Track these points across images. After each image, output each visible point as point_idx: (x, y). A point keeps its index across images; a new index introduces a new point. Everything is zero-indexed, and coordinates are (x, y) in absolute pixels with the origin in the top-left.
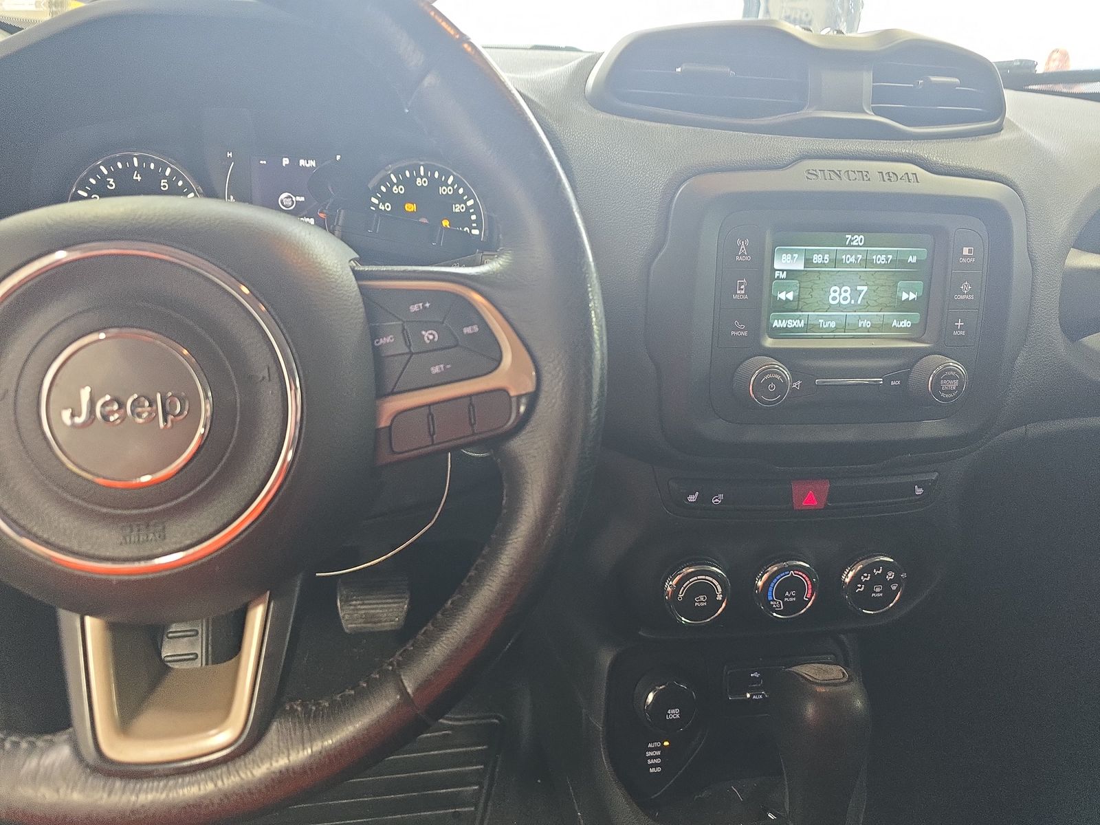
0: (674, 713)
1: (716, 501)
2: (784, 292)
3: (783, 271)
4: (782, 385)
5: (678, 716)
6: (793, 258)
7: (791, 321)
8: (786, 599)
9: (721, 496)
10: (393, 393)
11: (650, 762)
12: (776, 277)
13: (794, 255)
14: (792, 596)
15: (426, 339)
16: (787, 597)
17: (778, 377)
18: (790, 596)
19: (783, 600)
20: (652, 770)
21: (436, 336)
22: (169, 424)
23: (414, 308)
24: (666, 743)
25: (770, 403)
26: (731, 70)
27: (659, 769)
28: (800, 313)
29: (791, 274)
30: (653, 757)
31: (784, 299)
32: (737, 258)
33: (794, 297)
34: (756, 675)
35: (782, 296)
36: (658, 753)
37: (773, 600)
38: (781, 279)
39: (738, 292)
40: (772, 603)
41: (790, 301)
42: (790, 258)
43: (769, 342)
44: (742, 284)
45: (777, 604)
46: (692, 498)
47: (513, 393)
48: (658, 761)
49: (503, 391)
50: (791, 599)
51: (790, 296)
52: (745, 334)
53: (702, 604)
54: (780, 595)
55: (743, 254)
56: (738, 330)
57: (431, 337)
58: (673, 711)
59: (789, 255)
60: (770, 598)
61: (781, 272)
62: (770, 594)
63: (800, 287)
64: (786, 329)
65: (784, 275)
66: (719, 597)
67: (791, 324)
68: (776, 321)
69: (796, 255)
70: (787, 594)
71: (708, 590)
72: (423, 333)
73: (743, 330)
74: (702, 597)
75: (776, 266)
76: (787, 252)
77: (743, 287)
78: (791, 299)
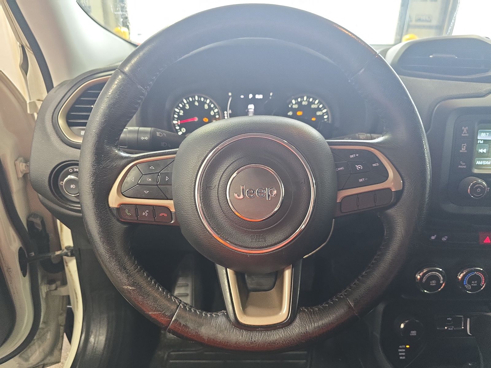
0: (414, 333)
1: (444, 239)
2: (482, 149)
3: (482, 140)
4: (483, 189)
5: (415, 334)
6: (486, 135)
7: (484, 161)
8: (472, 285)
9: (446, 237)
10: (343, 189)
11: (400, 354)
12: (478, 143)
13: (487, 133)
14: (475, 283)
15: (357, 168)
16: (473, 283)
17: (482, 186)
18: (474, 283)
19: (471, 285)
20: (401, 358)
21: (362, 167)
22: (270, 199)
23: (352, 156)
24: (408, 346)
25: (478, 197)
26: (456, 56)
27: (404, 358)
28: (489, 158)
29: (485, 141)
30: (402, 352)
31: (482, 152)
32: (462, 135)
33: (486, 151)
34: (450, 319)
35: (481, 151)
36: (404, 350)
37: (466, 285)
38: (481, 144)
39: (463, 149)
40: (465, 286)
41: (484, 153)
42: (485, 135)
43: (476, 171)
44: (464, 146)
45: (468, 286)
46: (433, 238)
47: (393, 190)
48: (404, 354)
49: (389, 189)
50: (475, 285)
51: (485, 151)
52: (465, 167)
53: (434, 285)
54: (469, 282)
55: (465, 133)
56: (461, 165)
57: (359, 168)
58: (413, 332)
59: (485, 133)
60: (465, 284)
61: (481, 141)
62: (465, 282)
63: (489, 147)
64: (482, 165)
65: (482, 142)
66: (441, 282)
67: (485, 163)
68: (478, 161)
69: (488, 134)
70: (473, 282)
71: (436, 278)
72: (356, 166)
73: (464, 165)
74: (434, 282)
75: (479, 138)
76: (484, 132)
77: (464, 147)
78: (485, 152)
